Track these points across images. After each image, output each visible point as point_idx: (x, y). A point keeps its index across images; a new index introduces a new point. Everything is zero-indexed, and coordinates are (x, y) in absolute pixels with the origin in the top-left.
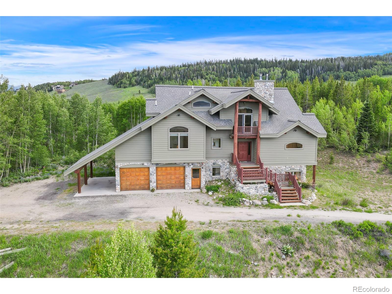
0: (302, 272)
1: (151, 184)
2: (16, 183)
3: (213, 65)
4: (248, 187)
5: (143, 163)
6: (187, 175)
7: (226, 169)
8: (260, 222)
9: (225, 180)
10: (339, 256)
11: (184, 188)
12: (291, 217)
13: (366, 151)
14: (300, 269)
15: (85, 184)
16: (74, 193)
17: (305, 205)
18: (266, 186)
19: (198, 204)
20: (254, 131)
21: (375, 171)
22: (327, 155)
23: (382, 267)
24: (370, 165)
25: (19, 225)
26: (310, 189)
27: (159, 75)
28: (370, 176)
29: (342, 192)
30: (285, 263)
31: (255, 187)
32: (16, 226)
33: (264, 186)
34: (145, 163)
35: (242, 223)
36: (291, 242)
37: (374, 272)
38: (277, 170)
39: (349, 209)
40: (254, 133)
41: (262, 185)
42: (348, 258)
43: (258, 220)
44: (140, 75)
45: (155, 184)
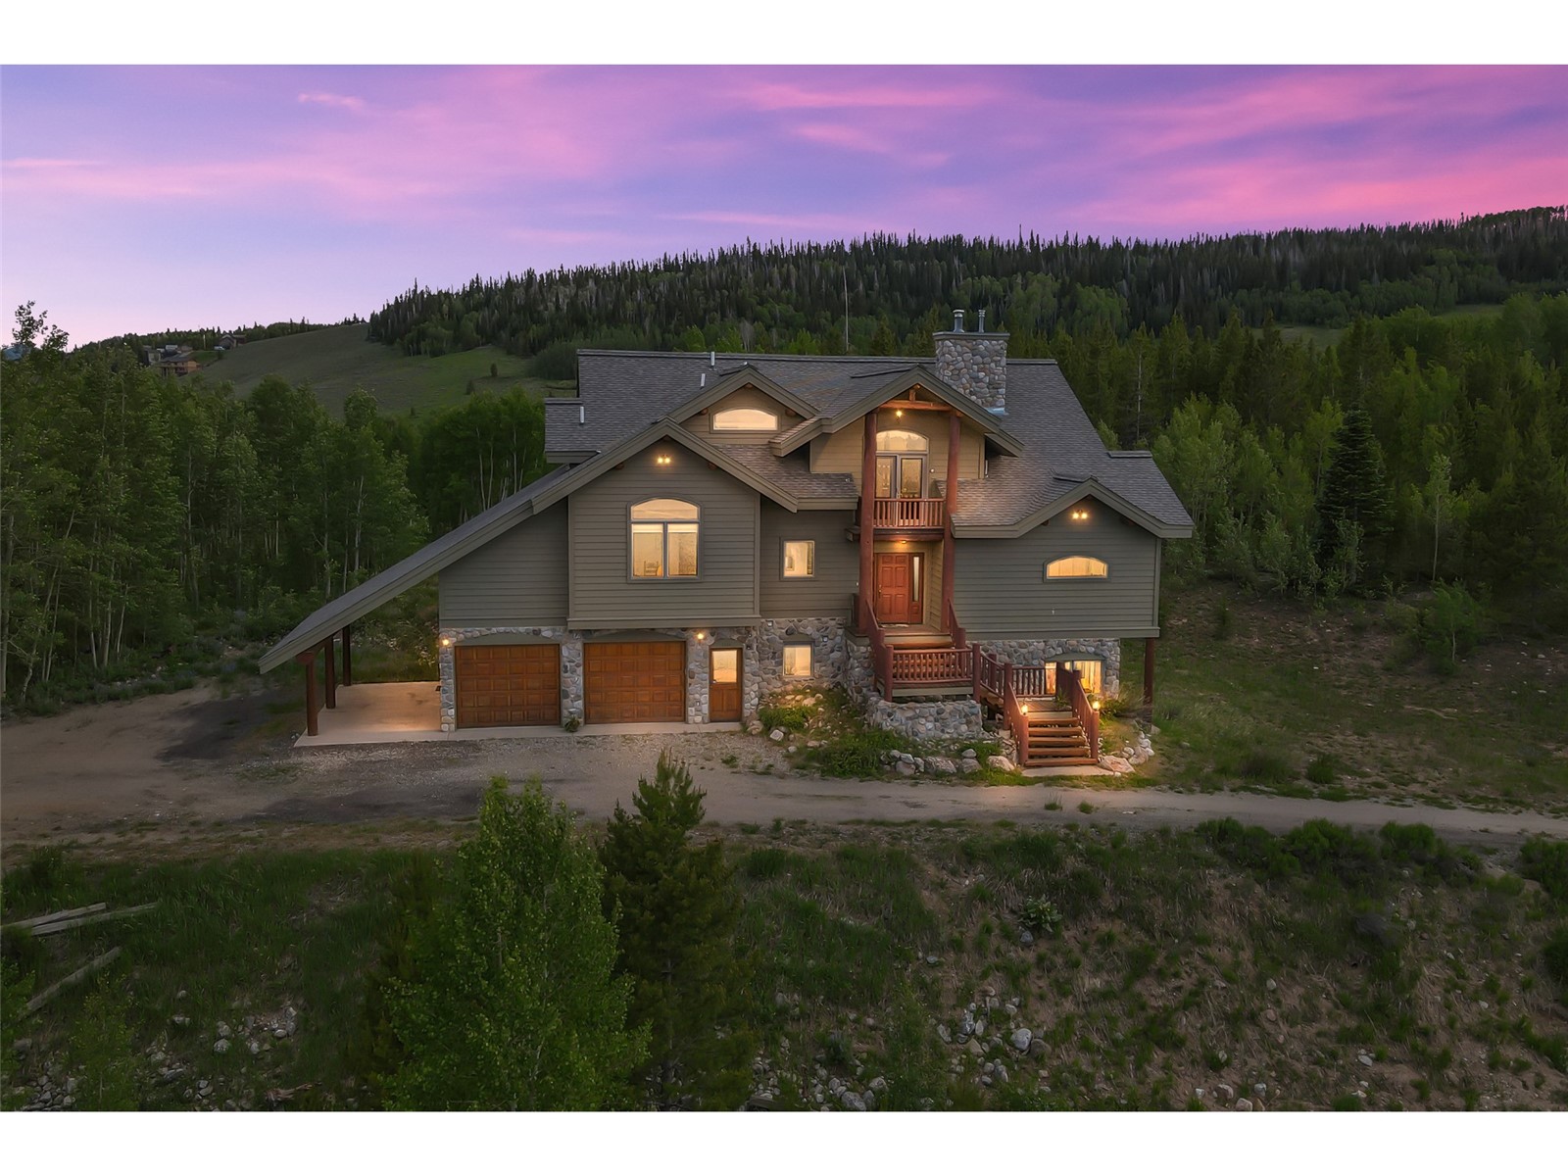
0: (1087, 985)
1: (566, 702)
2: (78, 702)
3: (786, 265)
4: (910, 714)
5: (536, 628)
6: (695, 671)
7: (832, 651)
8: (949, 825)
9: (830, 690)
10: (1215, 935)
11: (684, 720)
12: (1058, 811)
13: (1350, 593)
14: (1082, 978)
15: (327, 707)
16: (292, 734)
17: (1112, 773)
18: (973, 710)
19: (735, 770)
20: (934, 517)
21: (1376, 664)
22: (1206, 606)
23: (1362, 973)
24: (1363, 644)
25: (122, 834)
26: (1134, 722)
27: (572, 304)
28: (1361, 681)
29: (1247, 733)
30: (1030, 956)
31: (933, 711)
32: (111, 837)
33: (967, 709)
34: (546, 628)
35: (887, 829)
36: (1053, 889)
37: (1330, 989)
38: (1016, 655)
39: (1266, 789)
40: (933, 523)
41: (960, 705)
42: (1245, 943)
43: (943, 821)
44: (495, 305)
45: (580, 703)
